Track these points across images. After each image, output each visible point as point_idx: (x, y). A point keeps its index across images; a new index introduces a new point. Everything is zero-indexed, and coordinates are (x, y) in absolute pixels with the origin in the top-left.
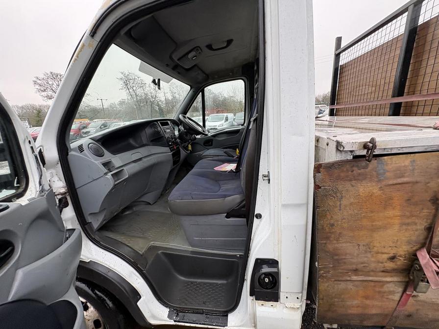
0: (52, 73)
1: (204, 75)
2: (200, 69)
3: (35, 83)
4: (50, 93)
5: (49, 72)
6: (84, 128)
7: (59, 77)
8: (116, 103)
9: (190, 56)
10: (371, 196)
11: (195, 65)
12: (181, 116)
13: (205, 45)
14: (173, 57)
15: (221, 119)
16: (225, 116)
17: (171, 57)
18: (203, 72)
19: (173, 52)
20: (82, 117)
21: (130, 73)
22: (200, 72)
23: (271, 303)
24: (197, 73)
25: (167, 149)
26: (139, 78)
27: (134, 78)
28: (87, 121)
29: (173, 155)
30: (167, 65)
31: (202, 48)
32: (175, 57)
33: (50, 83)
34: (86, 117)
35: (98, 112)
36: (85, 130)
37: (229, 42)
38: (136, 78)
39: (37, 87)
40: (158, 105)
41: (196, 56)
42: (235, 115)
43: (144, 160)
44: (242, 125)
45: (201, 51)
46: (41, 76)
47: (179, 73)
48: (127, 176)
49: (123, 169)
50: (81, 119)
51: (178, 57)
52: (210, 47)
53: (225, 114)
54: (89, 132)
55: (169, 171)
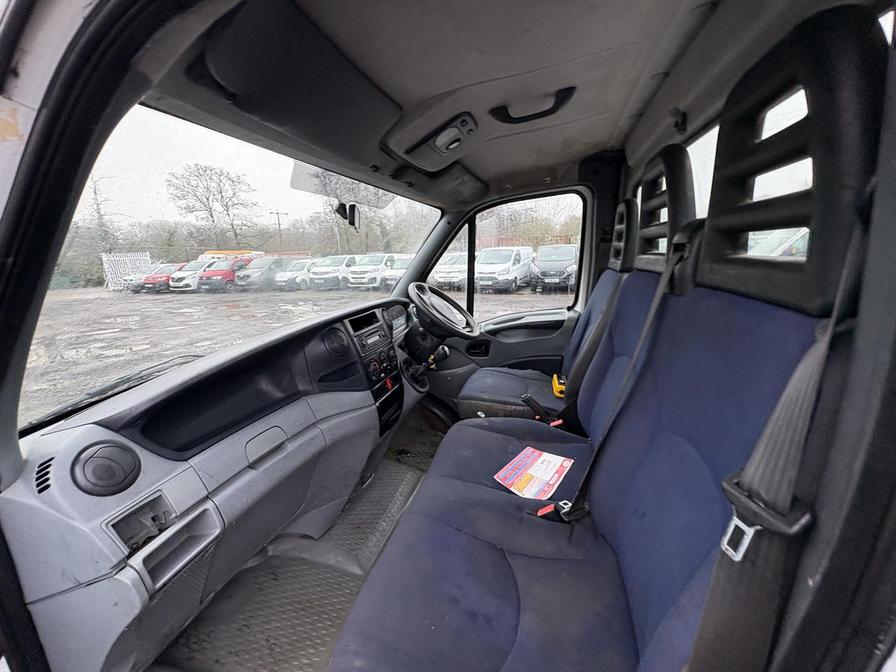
0: (197, 165)
1: (479, 184)
2: (468, 170)
3: (169, 183)
4: (192, 201)
5: (193, 166)
6: (241, 268)
7: (208, 172)
8: (304, 219)
9: (442, 139)
11: (456, 163)
12: (412, 290)
13: (489, 108)
14: (392, 145)
15: (506, 259)
16: (514, 254)
17: (384, 148)
18: (478, 178)
19: (389, 133)
20: (238, 246)
22: (467, 178)
24: (459, 181)
25: (364, 397)
28: (248, 254)
29: (381, 410)
30: (376, 168)
31: (477, 118)
32: (399, 144)
33: (193, 183)
35: (271, 237)
36: (241, 273)
37: (564, 95)
39: (172, 190)
40: (381, 225)
41: (458, 140)
42: (535, 251)
43: (290, 447)
44: (569, 309)
45: (473, 126)
46: (180, 172)
47: (410, 185)
48: (217, 531)
49: (205, 510)
50: (239, 249)
51: (408, 145)
52: (501, 113)
53: (515, 249)
54: (248, 276)
55: (368, 453)
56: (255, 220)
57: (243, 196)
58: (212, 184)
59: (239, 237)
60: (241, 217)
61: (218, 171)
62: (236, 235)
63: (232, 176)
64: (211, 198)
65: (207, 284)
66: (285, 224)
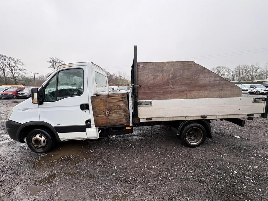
6: (20, 91)
7: (4, 57)
8: (44, 76)
10: (99, 101)
20: (17, 84)
21: (56, 59)
23: (90, 128)
26: (62, 62)
27: (59, 61)
28: (22, 87)
34: (20, 84)
35: (31, 81)
36: (21, 92)
38: (61, 62)
50: (17, 85)
54: (24, 93)
56: (24, 75)
57: (19, 67)
58: (5, 61)
59: (16, 81)
60: (18, 74)
61: (9, 57)
62: (15, 80)
63: (15, 59)
64: (4, 66)
65: (4, 96)
66: (37, 76)
